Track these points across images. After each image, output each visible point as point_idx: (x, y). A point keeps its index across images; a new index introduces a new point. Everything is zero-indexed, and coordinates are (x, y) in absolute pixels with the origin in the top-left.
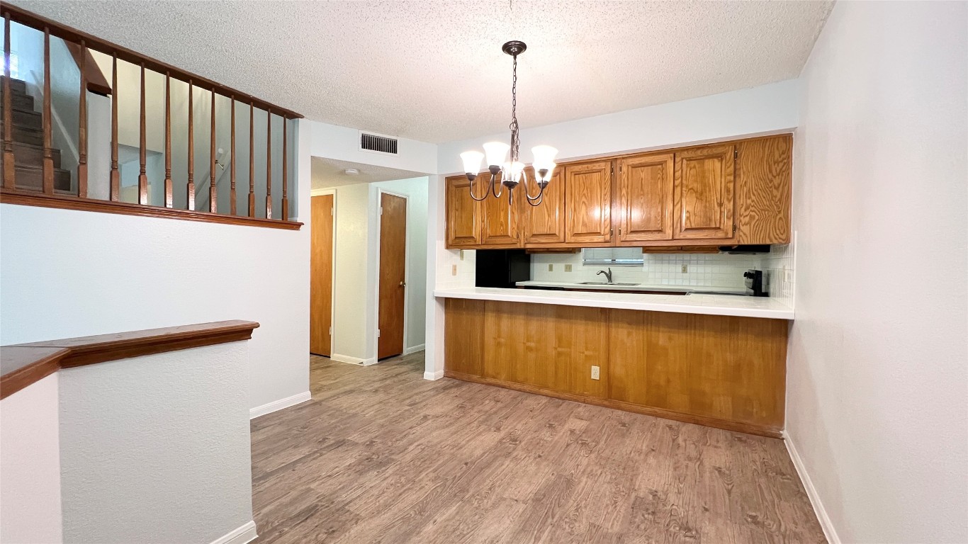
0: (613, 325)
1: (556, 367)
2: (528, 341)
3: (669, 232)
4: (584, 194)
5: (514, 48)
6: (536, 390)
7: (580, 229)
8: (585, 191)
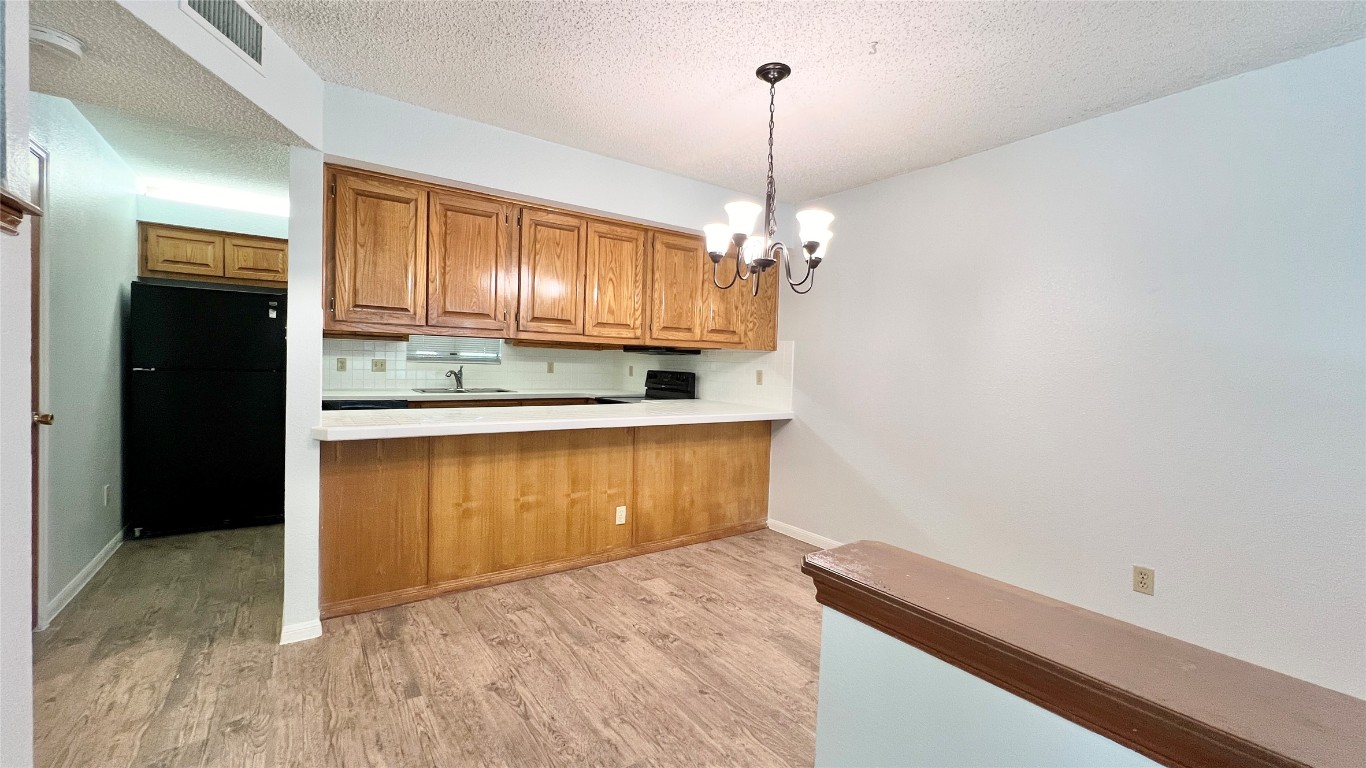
0: (641, 447)
1: (569, 524)
2: (523, 494)
3: (697, 331)
4: (612, 269)
5: (774, 73)
6: (537, 569)
7: (606, 318)
8: (613, 264)
